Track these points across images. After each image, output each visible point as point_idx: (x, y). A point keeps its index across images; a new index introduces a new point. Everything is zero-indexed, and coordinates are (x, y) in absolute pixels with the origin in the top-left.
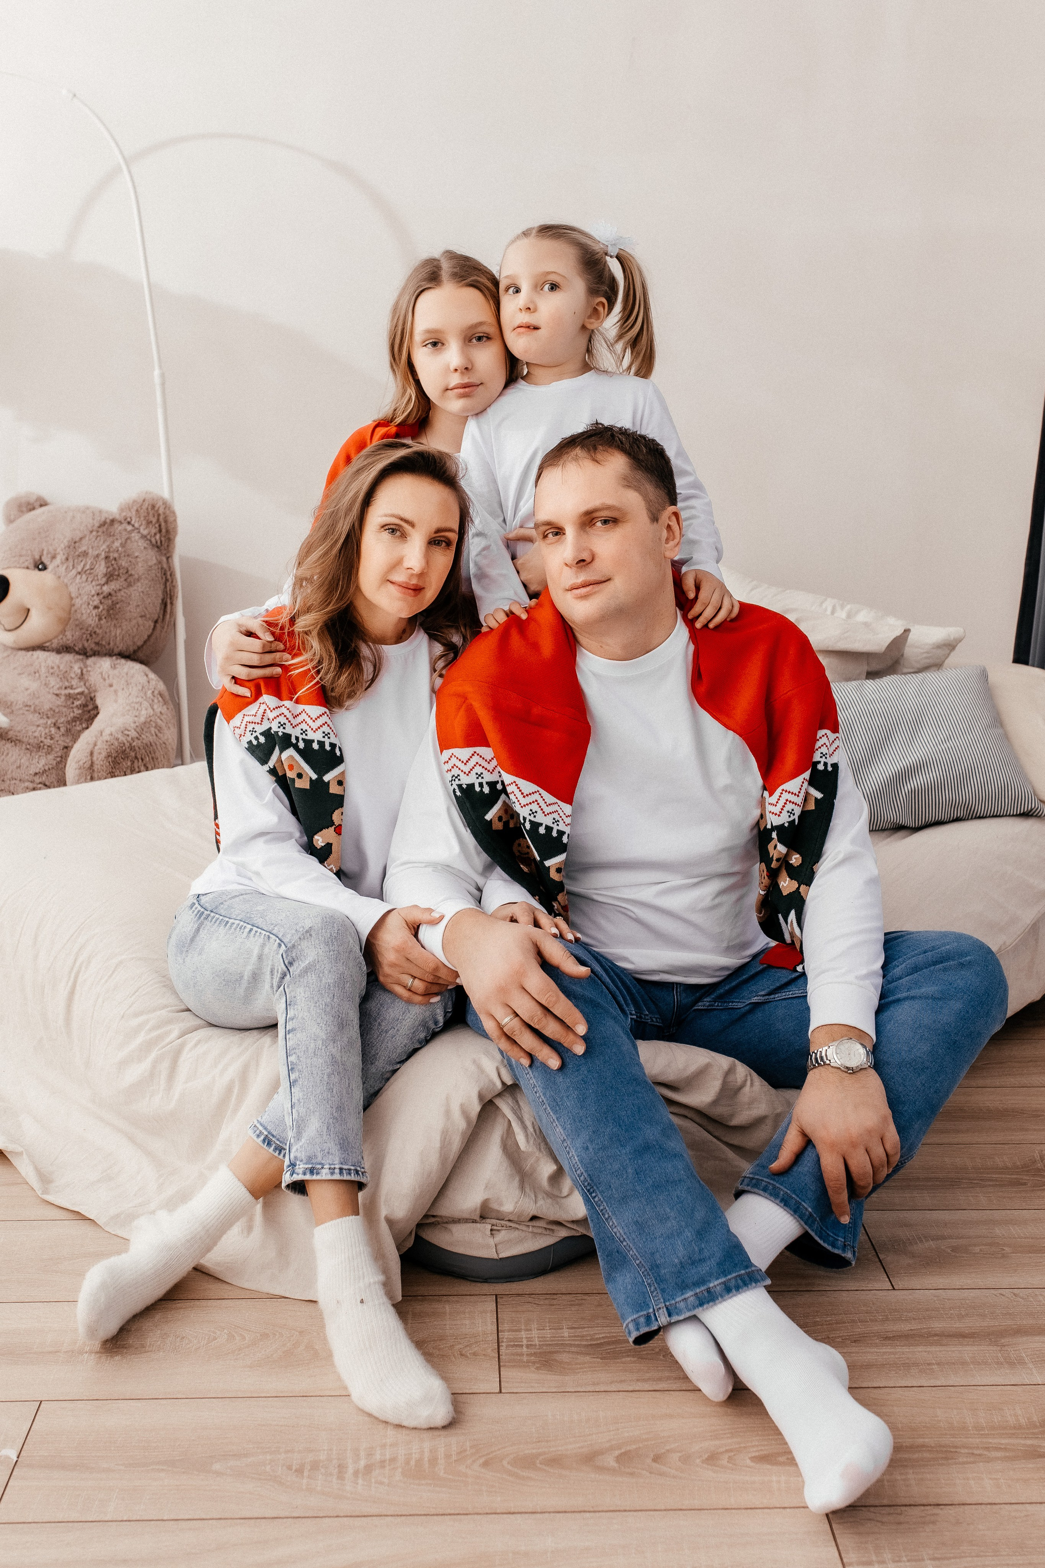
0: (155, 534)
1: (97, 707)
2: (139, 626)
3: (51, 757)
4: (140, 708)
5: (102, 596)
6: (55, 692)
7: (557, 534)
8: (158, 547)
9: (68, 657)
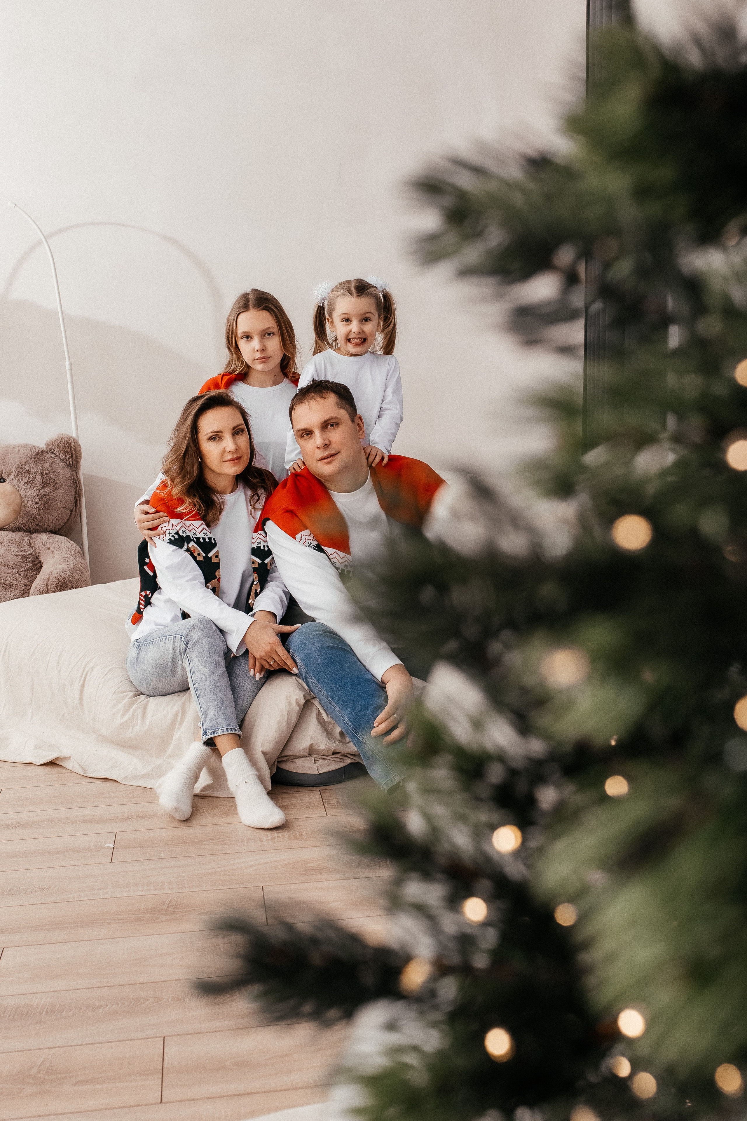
0: (69, 458)
1: (40, 562)
2: (62, 513)
3: (17, 591)
4: (69, 560)
5: (40, 496)
6: (15, 554)
7: (308, 434)
8: (70, 466)
9: (20, 534)
